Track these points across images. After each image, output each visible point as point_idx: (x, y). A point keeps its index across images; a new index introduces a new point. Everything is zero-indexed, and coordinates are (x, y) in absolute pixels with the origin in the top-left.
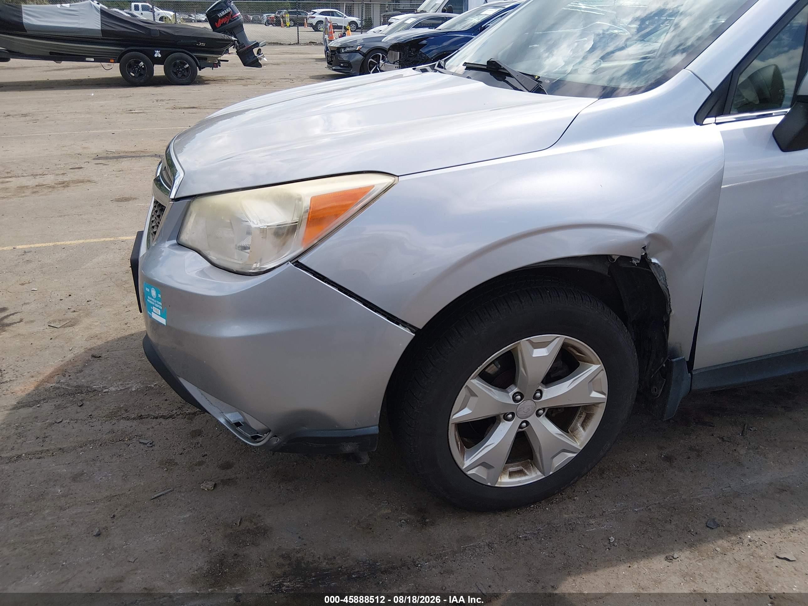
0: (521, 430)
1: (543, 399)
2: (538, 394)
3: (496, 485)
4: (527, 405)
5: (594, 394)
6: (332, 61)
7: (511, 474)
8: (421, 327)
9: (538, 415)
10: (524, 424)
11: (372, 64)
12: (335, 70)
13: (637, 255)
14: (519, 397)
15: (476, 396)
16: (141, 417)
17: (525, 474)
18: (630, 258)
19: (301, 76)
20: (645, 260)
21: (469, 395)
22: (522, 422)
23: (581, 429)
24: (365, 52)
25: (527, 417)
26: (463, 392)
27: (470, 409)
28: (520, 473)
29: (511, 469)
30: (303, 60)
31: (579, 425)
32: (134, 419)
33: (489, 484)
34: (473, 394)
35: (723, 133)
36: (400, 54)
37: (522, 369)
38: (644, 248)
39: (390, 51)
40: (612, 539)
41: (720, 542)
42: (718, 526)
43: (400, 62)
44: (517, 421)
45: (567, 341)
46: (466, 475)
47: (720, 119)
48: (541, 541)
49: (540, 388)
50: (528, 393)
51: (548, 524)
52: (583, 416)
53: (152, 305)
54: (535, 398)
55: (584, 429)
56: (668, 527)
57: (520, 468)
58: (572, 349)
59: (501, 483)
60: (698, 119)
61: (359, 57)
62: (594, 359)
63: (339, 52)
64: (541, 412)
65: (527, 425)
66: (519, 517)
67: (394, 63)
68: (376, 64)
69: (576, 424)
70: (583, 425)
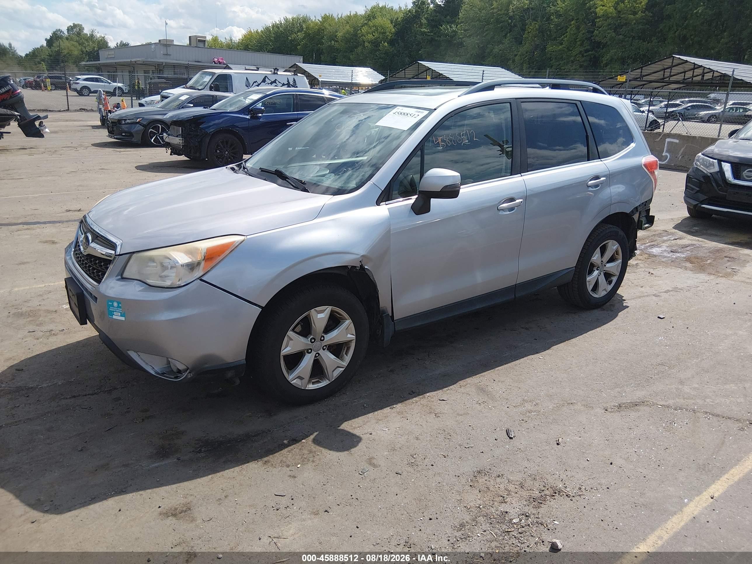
0: (316, 358)
1: (325, 340)
2: (322, 338)
3: (307, 389)
4: (317, 344)
5: (349, 336)
6: (113, 131)
7: (313, 383)
8: (264, 306)
9: (324, 350)
10: (317, 355)
11: (152, 133)
12: (116, 139)
13: (358, 265)
14: (313, 340)
15: (292, 340)
16: (74, 397)
17: (321, 382)
18: (356, 267)
19: (83, 144)
20: (362, 267)
21: (289, 340)
22: (316, 354)
23: (345, 355)
24: (145, 123)
25: (318, 351)
26: (286, 338)
27: (290, 347)
28: (318, 382)
29: (313, 381)
30: (79, 127)
31: (344, 353)
32: (70, 398)
33: (303, 388)
34: (291, 339)
35: (388, 209)
36: (182, 129)
37: (313, 324)
38: (360, 261)
39: (172, 126)
40: (365, 405)
41: (414, 399)
42: (414, 393)
43: (182, 135)
44: (314, 353)
45: (333, 309)
46: (291, 384)
47: (387, 203)
48: (331, 412)
49: (323, 335)
50: (318, 338)
51: (334, 405)
52: (346, 349)
53: (114, 312)
54: (321, 340)
55: (347, 355)
56: (392, 397)
57: (318, 380)
58: (336, 314)
59: (308, 387)
60: (378, 203)
61: (139, 128)
62: (347, 318)
63: (120, 124)
64: (325, 347)
65: (319, 355)
66: (319, 405)
67: (177, 136)
68: (156, 133)
69: (343, 353)
70: (346, 354)
